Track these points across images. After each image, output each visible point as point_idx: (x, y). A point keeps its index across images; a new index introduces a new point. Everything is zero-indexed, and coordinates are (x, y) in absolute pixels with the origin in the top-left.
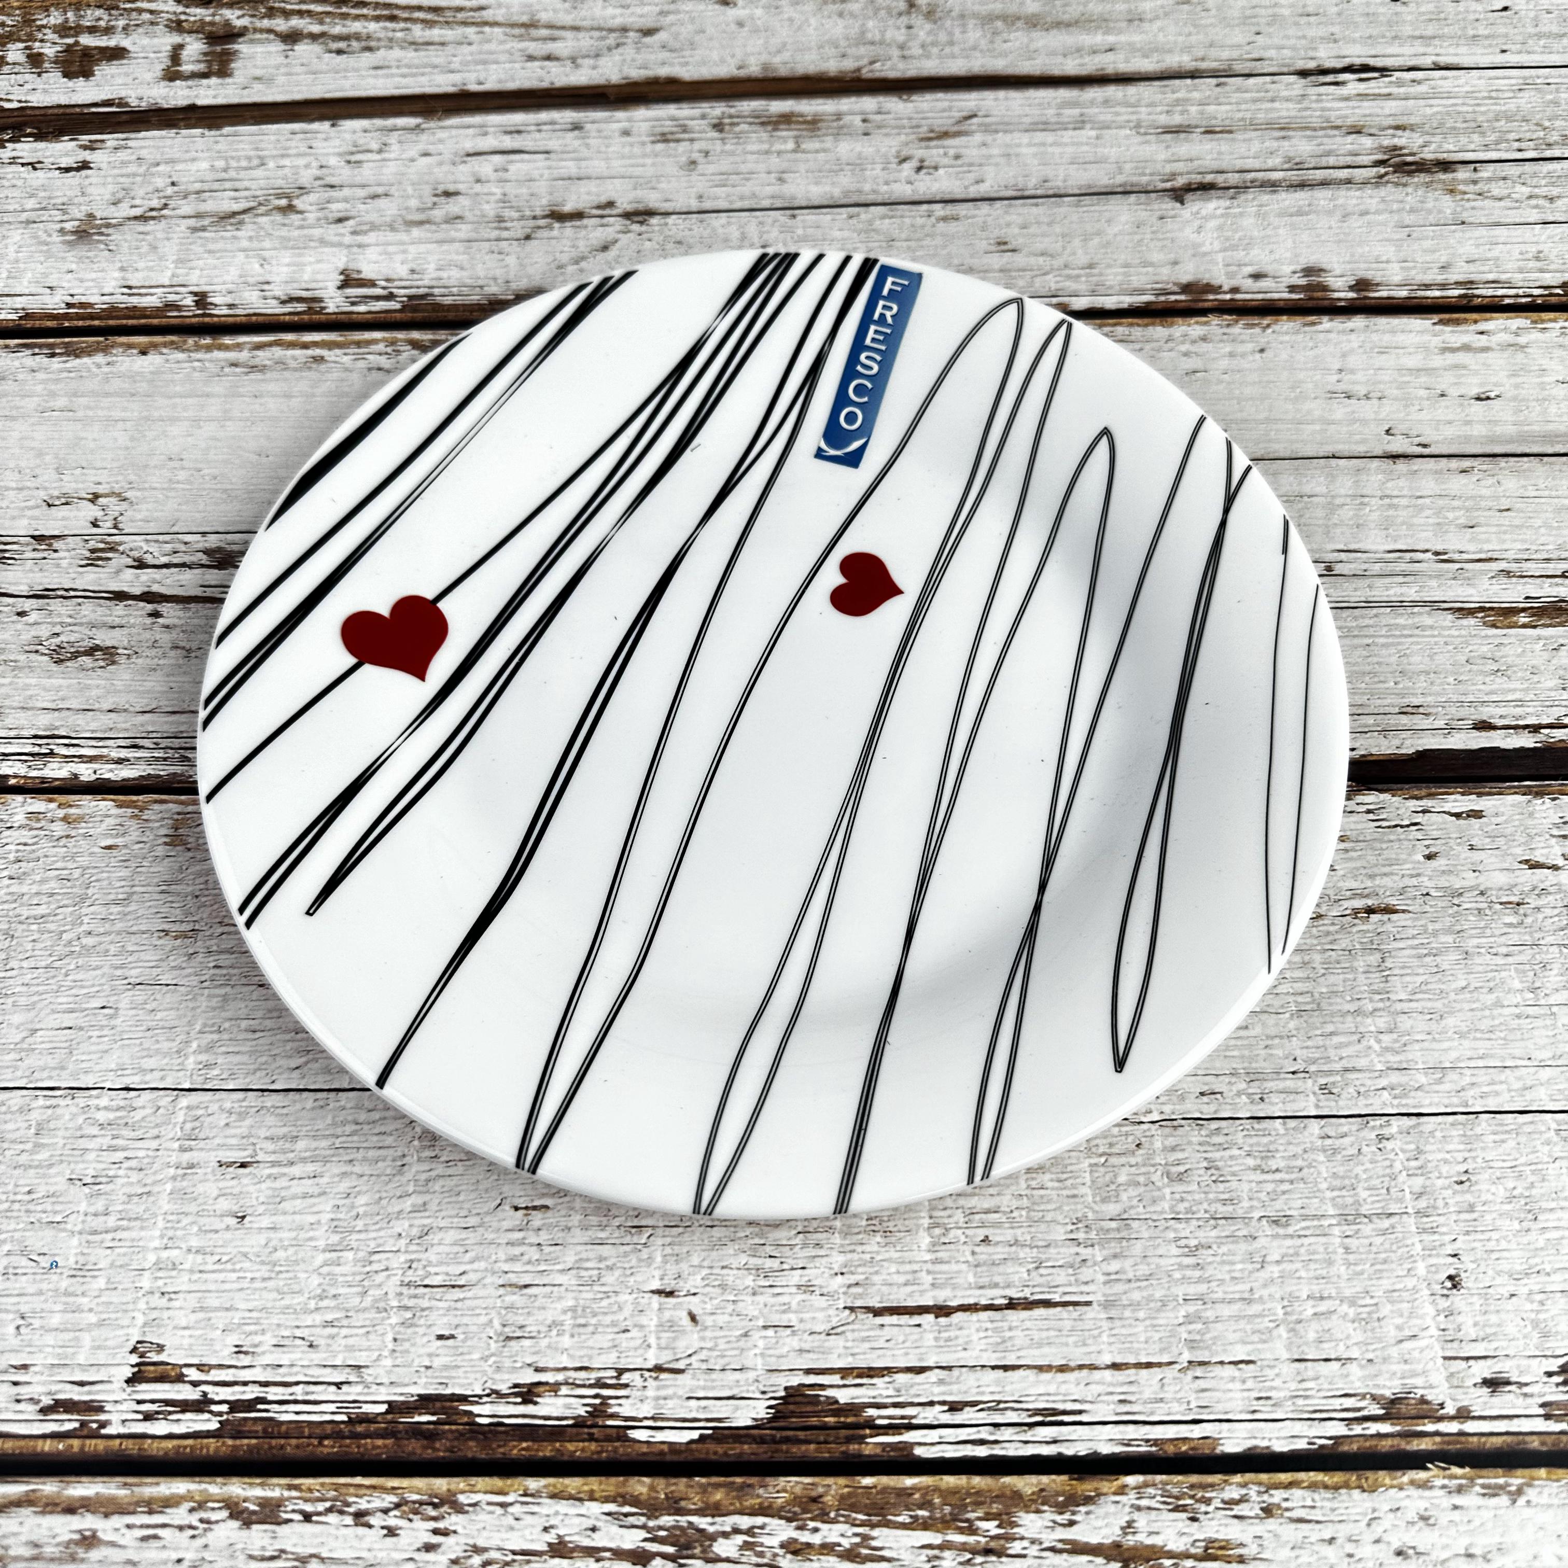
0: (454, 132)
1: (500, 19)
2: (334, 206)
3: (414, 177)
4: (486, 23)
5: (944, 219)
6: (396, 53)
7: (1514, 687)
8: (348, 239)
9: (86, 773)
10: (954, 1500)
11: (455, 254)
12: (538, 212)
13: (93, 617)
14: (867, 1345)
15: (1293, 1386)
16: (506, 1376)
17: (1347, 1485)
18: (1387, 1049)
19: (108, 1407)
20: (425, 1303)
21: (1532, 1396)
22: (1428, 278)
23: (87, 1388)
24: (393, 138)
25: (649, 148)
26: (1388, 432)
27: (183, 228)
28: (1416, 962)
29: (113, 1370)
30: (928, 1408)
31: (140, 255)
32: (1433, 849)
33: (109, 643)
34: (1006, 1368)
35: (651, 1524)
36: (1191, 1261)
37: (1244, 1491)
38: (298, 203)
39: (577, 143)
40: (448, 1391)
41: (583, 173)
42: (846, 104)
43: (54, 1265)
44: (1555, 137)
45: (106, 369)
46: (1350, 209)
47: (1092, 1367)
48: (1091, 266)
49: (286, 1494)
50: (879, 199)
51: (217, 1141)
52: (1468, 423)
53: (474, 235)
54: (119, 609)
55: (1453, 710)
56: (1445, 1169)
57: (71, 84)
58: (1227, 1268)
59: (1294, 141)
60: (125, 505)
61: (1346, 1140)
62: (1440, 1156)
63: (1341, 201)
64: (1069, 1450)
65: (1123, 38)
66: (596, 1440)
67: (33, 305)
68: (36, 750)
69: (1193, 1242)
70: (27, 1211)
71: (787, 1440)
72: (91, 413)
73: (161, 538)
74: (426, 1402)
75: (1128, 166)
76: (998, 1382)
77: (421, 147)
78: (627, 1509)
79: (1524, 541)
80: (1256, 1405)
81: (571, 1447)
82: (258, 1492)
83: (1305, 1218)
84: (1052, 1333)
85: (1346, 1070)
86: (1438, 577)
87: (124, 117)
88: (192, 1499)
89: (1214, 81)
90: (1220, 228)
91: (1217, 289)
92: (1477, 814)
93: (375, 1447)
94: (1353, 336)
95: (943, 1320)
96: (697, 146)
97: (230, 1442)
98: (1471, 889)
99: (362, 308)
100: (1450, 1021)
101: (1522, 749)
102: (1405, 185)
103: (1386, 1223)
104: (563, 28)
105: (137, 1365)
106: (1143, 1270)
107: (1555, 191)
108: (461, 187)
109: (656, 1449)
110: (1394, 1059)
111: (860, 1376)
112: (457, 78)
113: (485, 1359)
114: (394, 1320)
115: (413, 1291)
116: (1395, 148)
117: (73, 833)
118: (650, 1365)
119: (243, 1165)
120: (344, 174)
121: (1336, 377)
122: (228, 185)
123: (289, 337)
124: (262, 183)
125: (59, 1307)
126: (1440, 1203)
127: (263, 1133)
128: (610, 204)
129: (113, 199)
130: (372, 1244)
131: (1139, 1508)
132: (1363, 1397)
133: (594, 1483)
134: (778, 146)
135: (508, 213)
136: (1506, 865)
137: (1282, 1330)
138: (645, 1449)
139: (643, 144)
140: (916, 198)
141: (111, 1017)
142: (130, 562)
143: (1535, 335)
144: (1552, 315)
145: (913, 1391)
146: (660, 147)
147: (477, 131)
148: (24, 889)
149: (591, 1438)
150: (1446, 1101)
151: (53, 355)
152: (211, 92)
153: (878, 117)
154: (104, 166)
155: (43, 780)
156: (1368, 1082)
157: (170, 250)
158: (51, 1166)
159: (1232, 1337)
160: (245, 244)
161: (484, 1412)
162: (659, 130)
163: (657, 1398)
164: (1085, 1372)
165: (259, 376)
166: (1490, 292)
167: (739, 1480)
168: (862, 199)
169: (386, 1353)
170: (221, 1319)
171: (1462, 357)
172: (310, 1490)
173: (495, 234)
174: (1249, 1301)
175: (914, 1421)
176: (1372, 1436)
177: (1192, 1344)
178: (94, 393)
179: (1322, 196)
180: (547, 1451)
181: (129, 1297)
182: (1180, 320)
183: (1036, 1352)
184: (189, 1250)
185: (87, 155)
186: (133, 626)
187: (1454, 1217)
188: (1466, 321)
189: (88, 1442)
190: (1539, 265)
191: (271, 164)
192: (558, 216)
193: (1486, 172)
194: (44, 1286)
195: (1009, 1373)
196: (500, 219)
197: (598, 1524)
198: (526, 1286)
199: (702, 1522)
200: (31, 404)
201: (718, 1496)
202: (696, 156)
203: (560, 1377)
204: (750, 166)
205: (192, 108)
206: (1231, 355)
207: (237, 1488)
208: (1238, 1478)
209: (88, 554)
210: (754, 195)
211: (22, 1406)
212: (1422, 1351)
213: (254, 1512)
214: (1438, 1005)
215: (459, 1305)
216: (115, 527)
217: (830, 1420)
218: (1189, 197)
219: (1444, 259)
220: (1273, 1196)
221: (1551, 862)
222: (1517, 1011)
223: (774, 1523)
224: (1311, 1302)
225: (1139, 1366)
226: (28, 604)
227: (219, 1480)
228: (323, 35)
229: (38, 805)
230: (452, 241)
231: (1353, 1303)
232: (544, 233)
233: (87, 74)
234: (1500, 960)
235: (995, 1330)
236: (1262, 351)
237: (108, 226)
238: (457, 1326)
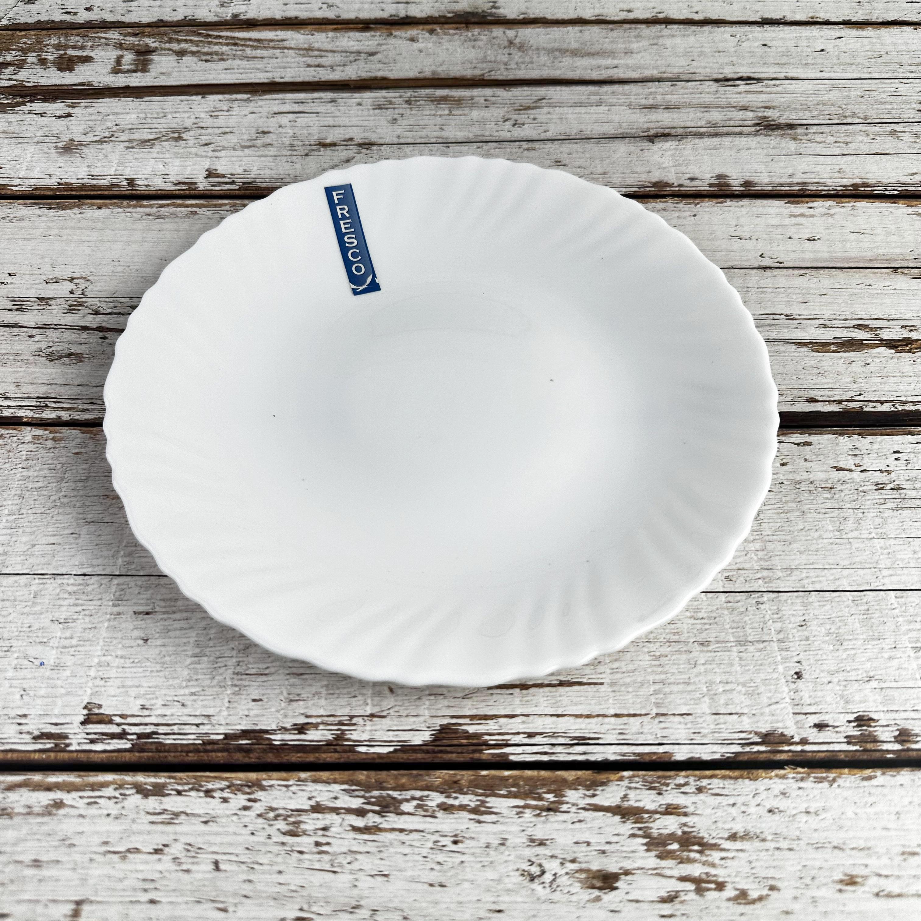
0: (268, 102)
1: (293, 46)
2: (203, 138)
3: (246, 125)
4: (285, 48)
5: (528, 149)
6: (237, 62)
7: (828, 381)
8: (211, 154)
9: (65, 416)
10: (531, 783)
11: (268, 162)
12: (312, 143)
13: (69, 339)
14: (484, 704)
15: (713, 726)
16: (290, 720)
17: (742, 777)
18: (761, 559)
19: (70, 736)
20: (246, 683)
21: (840, 732)
22: (782, 181)
23: (59, 727)
24: (235, 105)
25: (371, 112)
26: (761, 256)
27: (122, 146)
28: (776, 516)
29: (74, 718)
30: (517, 736)
31: (98, 160)
32: (785, 461)
33: (79, 352)
34: (558, 716)
35: (367, 795)
36: (657, 663)
37: (686, 780)
38: (184, 136)
39: (333, 109)
40: (258, 728)
41: (336, 123)
42: (476, 92)
43: (42, 664)
44: (848, 113)
45: (79, 216)
46: (741, 147)
47: (604, 716)
48: (605, 173)
49: (168, 781)
50: (494, 139)
51: (134, 601)
52: (803, 252)
53: (279, 154)
54: (84, 335)
55: (795, 393)
56: (793, 619)
57: (62, 74)
58: (676, 667)
59: (712, 113)
60: (88, 283)
61: (739, 604)
62: (790, 612)
63: (736, 143)
64: (592, 758)
65: (622, 62)
66: (338, 752)
67: (40, 183)
68: (38, 404)
69: (658, 654)
70: (28, 637)
71: (441, 752)
72: (70, 238)
73: (107, 300)
74: (245, 734)
75: (624, 124)
76: (554, 723)
77: (250, 109)
78: (354, 788)
79: (833, 310)
80: (693, 736)
81: (324, 756)
82: (152, 780)
83: (717, 642)
84: (582, 698)
85: (739, 569)
86: (788, 327)
87: (91, 92)
88: (116, 784)
89: (670, 83)
90: (673, 155)
91: (671, 185)
92: (809, 444)
93: (217, 757)
94: (743, 209)
95: (524, 692)
96: (397, 111)
97: (137, 754)
98: (805, 480)
99: (218, 188)
100: (794, 546)
101: (832, 412)
102: (770, 136)
103: (762, 646)
104: (327, 51)
105: (87, 715)
106: (631, 667)
107: (848, 140)
108: (271, 130)
109: (369, 757)
110: (764, 564)
111: (480, 719)
112: (270, 75)
113: (278, 711)
114: (229, 692)
115: (240, 677)
116: (765, 117)
117: (58, 446)
118: (368, 713)
119: (147, 613)
120: (209, 122)
121: (734, 229)
122: (146, 126)
123: (179, 201)
124: (165, 126)
125: (44, 685)
126: (791, 636)
127: (159, 597)
128: (351, 139)
129: (83, 132)
130: (218, 654)
131: (630, 788)
132: (750, 733)
133: (336, 774)
134: (440, 112)
135: (296, 143)
136: (825, 469)
137: (706, 699)
138: (364, 756)
139: (369, 110)
140: (513, 139)
141: (76, 538)
142: (90, 311)
143: (838, 210)
144: (847, 200)
145: (509, 727)
146: (377, 111)
147: (280, 102)
148: (30, 473)
149: (336, 751)
150: (793, 585)
151: (50, 208)
152: (137, 80)
153: (494, 99)
154: (79, 115)
155: (42, 419)
156: (751, 575)
157: (115, 157)
158: (41, 613)
159: (679, 701)
160: (155, 155)
161: (277, 739)
162: (377, 103)
163: (371, 731)
164: (600, 718)
165: (162, 221)
166: (815, 188)
167: (415, 772)
168: (484, 139)
169: (224, 709)
170: (133, 692)
171: (800, 220)
172: (181, 779)
173: (289, 153)
174: (688, 684)
175: (510, 742)
176: (755, 752)
177: (657, 705)
178: (72, 228)
179: (727, 140)
180: (311, 758)
181: (83, 680)
182: (652, 200)
183: (574, 708)
184: (117, 657)
185: (70, 110)
186: (91, 343)
187: (798, 643)
188: (802, 202)
189: (59, 754)
190: (840, 175)
191: (170, 116)
192: (323, 145)
193: (813, 129)
194: (36, 674)
195: (560, 719)
196: (292, 146)
197: (338, 795)
198: (302, 674)
199: (395, 794)
200: (37, 232)
201: (404, 780)
202: (396, 116)
203: (319, 720)
204: (426, 122)
205: (128, 87)
206: (679, 217)
207: (141, 778)
208: (683, 773)
209: (67, 307)
210: (427, 136)
211: (23, 736)
212: (781, 710)
213: (150, 790)
214: (788, 538)
215: (265, 684)
216: (83, 294)
217: (464, 741)
218: (656, 140)
219: (790, 172)
220: (701, 631)
221: (848, 467)
222: (831, 541)
223: (433, 794)
224: (721, 685)
225: (629, 715)
226: (34, 332)
227: (131, 774)
228: (198, 52)
229: (38, 432)
230: (267, 156)
231: (744, 685)
232: (316, 153)
233: (71, 69)
234: (821, 516)
235: (552, 696)
236: (695, 215)
237: (81, 145)
238: (263, 695)
